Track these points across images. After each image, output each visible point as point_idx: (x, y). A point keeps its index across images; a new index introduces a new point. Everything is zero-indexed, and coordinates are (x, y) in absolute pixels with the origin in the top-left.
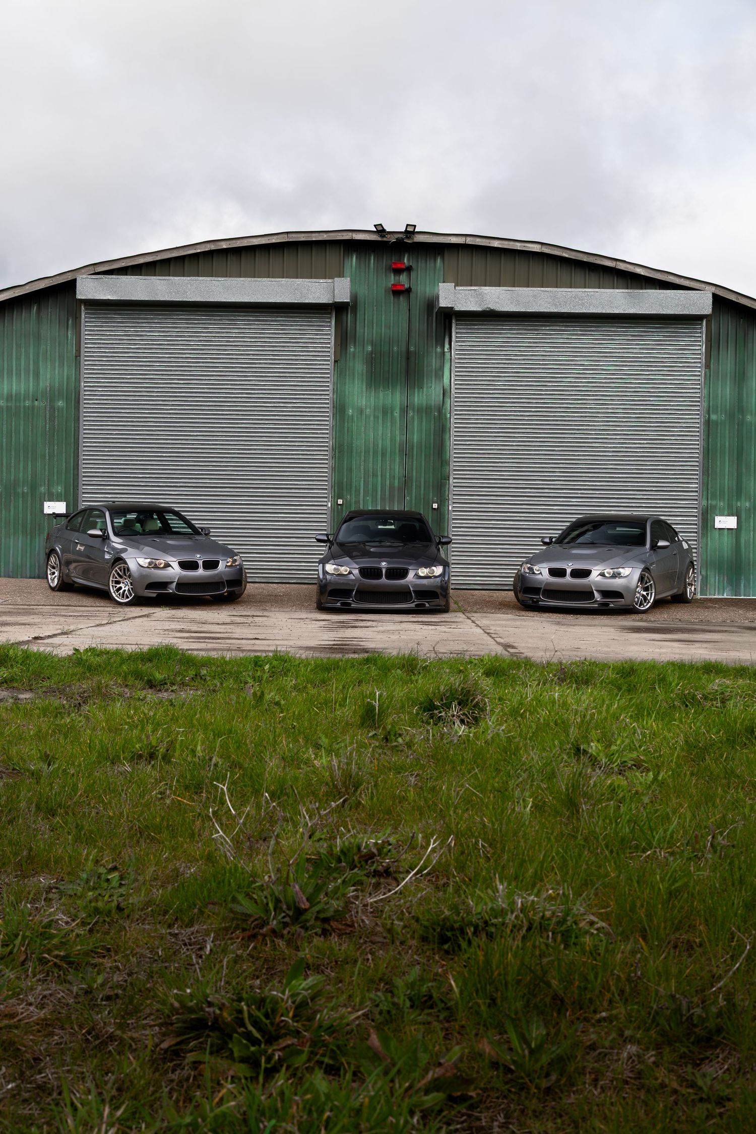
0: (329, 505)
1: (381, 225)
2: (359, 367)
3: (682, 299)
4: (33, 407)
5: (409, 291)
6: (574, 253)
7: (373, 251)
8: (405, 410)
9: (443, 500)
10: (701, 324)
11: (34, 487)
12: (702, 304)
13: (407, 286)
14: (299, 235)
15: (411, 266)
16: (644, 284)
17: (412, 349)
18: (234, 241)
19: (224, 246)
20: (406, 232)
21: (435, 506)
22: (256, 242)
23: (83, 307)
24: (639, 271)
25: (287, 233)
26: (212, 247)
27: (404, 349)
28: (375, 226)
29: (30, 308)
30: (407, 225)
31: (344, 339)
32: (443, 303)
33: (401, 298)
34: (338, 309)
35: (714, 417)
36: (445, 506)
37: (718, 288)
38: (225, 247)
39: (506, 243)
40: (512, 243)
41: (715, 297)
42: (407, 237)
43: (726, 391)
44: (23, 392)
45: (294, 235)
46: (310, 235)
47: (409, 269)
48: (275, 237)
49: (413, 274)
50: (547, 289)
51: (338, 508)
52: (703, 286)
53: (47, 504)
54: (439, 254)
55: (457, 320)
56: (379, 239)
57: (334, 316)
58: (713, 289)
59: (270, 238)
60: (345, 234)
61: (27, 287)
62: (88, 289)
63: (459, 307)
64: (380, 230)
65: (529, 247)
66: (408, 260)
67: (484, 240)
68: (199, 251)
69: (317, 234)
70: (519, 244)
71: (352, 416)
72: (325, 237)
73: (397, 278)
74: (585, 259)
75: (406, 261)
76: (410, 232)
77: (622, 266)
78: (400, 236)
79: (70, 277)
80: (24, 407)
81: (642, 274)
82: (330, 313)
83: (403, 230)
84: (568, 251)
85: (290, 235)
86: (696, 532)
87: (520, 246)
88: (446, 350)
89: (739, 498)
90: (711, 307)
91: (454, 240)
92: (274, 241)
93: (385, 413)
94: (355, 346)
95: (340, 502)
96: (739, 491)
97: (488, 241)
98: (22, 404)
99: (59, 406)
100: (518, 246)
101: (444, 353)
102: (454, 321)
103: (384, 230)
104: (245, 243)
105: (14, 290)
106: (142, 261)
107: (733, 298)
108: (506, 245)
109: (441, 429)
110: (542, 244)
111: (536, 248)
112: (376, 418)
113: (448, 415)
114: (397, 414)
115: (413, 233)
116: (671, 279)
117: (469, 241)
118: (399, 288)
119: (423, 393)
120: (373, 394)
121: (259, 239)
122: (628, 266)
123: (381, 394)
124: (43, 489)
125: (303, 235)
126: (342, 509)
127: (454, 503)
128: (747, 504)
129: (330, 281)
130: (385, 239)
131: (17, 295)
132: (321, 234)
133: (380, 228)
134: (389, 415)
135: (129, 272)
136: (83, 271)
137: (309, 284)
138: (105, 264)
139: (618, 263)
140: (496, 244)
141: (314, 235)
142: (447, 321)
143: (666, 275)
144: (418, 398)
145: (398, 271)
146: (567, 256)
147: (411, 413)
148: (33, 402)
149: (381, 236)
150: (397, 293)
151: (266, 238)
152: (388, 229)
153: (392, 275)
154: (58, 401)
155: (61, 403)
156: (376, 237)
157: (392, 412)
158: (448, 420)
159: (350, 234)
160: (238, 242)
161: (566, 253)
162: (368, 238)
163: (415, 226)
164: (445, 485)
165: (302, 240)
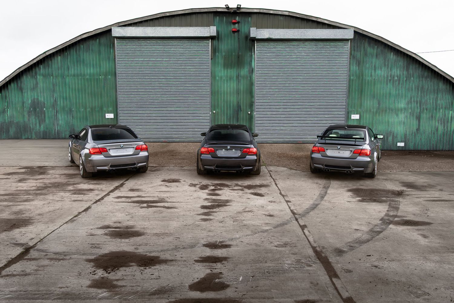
0: (210, 113)
1: (227, 5)
2: (220, 60)
3: (342, 32)
4: (99, 78)
5: (238, 31)
6: (301, 15)
7: (225, 15)
8: (238, 77)
9: (252, 111)
10: (348, 42)
11: (102, 108)
12: (350, 35)
13: (238, 29)
14: (196, 10)
15: (239, 21)
16: (328, 27)
17: (240, 53)
18: (172, 13)
20: (237, 8)
21: (249, 113)
22: (180, 13)
23: (115, 39)
24: (326, 22)
26: (163, 15)
27: (237, 54)
28: (225, 5)
29: (96, 40)
30: (238, 5)
31: (215, 51)
32: (252, 35)
33: (236, 33)
34: (212, 38)
35: (352, 78)
36: (253, 113)
37: (355, 28)
38: (168, 15)
39: (275, 11)
40: (277, 12)
41: (355, 32)
42: (238, 10)
43: (357, 68)
44: (95, 73)
45: (194, 10)
46: (200, 9)
47: (238, 23)
48: (187, 11)
49: (240, 24)
50: (291, 29)
51: (213, 114)
52: (350, 27)
53: (106, 115)
54: (250, 16)
55: (257, 42)
56: (227, 11)
57: (210, 40)
59: (185, 11)
60: (214, 9)
61: (94, 32)
62: (117, 32)
63: (259, 37)
64: (228, 8)
65: (284, 13)
66: (238, 19)
67: (267, 11)
68: (158, 17)
69: (203, 9)
70: (280, 12)
71: (218, 80)
72: (206, 10)
73: (234, 26)
74: (305, 17)
76: (239, 8)
77: (319, 20)
78: (235, 9)
79: (109, 28)
81: (327, 23)
82: (209, 40)
83: (236, 7)
84: (299, 15)
85: (193, 10)
86: (345, 121)
89: (360, 108)
90: (353, 35)
91: (255, 11)
92: (187, 12)
93: (230, 79)
94: (218, 53)
95: (214, 112)
96: (360, 105)
97: (268, 11)
98: (95, 78)
100: (280, 13)
101: (252, 55)
102: (255, 42)
104: (176, 13)
105: (89, 33)
106: (136, 21)
107: (361, 32)
108: (275, 12)
109: (251, 84)
110: (289, 12)
111: (287, 14)
112: (227, 81)
113: (254, 79)
114: (235, 78)
115: (240, 8)
116: (338, 25)
117: (261, 11)
118: (235, 30)
119: (244, 70)
120: (226, 71)
121: (181, 12)
122: (321, 20)
123: (229, 71)
124: (105, 109)
125: (198, 10)
126: (215, 114)
127: (256, 112)
128: (363, 110)
129: (209, 27)
130: (229, 11)
131: (90, 35)
132: (205, 9)
133: (227, 6)
134: (232, 80)
136: (114, 25)
137: (201, 29)
138: (122, 23)
139: (318, 19)
140: (271, 12)
141: (202, 9)
142: (253, 43)
143: (336, 23)
144: (242, 73)
145: (234, 23)
146: (298, 16)
147: (240, 78)
148: (99, 77)
149: (228, 10)
150: (234, 32)
151: (184, 11)
152: (230, 7)
153: (232, 25)
154: (109, 76)
155: (109, 77)
156: (226, 10)
157: (233, 78)
158: (254, 80)
159: (216, 9)
160: (173, 13)
161: (298, 15)
162: (223, 11)
163: (241, 5)
164: (253, 105)
165: (198, 11)
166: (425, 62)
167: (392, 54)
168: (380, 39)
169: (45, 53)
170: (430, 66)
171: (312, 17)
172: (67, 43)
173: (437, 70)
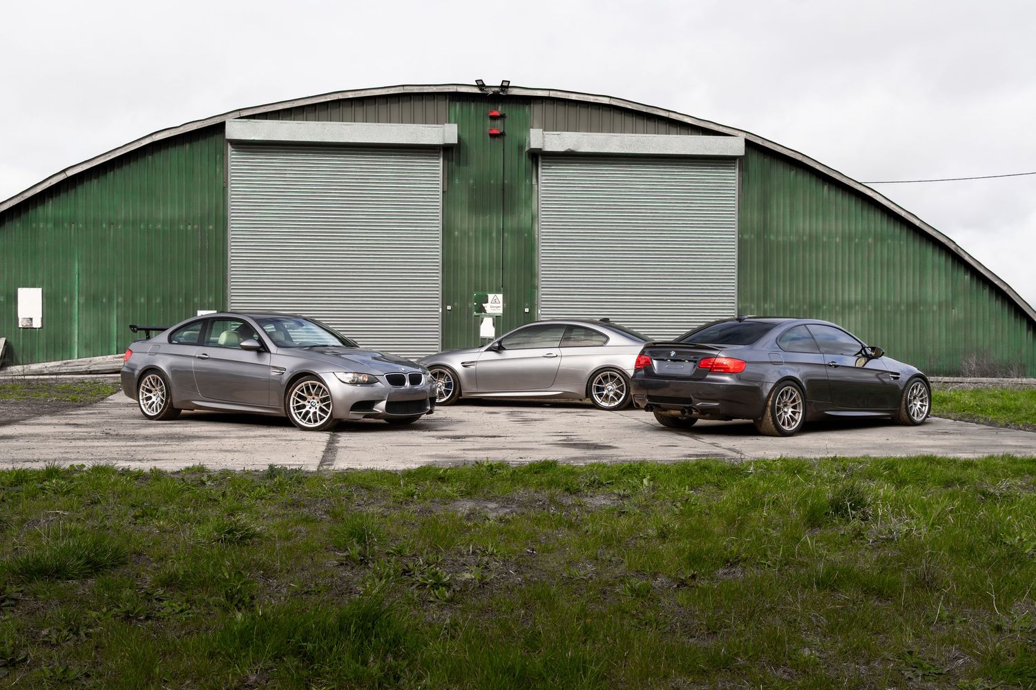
0: (441, 311)
1: (481, 80)
2: (462, 197)
4: (186, 230)
5: (502, 135)
6: (636, 105)
7: (473, 101)
8: (501, 232)
9: (533, 307)
10: (735, 163)
11: (188, 298)
12: (735, 147)
13: (502, 131)
14: (413, 88)
15: (504, 114)
16: (690, 131)
17: (506, 182)
18: (359, 92)
19: (350, 95)
20: (502, 86)
21: (527, 310)
22: (378, 93)
23: (230, 145)
24: (686, 120)
25: (403, 86)
26: (340, 96)
27: (500, 182)
28: (476, 81)
29: (183, 146)
30: (503, 81)
31: (449, 176)
32: (533, 145)
33: (497, 139)
34: (446, 150)
35: (746, 237)
36: (534, 310)
37: (748, 134)
38: (351, 97)
39: (581, 96)
40: (586, 96)
41: (747, 141)
42: (502, 91)
43: (755, 217)
44: (177, 217)
45: (408, 88)
46: (422, 87)
47: (502, 117)
48: (393, 89)
49: (507, 121)
50: (615, 134)
51: (447, 313)
52: (736, 132)
53: (200, 313)
54: (527, 104)
55: (543, 159)
56: (480, 92)
57: (442, 153)
58: (744, 135)
59: (390, 89)
60: (451, 87)
61: (181, 128)
62: (236, 130)
63: (548, 149)
64: (481, 85)
65: (600, 100)
66: (502, 108)
67: (564, 94)
68: (329, 100)
69: (427, 87)
71: (458, 237)
72: (434, 89)
73: (493, 123)
74: (644, 110)
75: (499, 110)
76: (505, 86)
77: (673, 116)
78: (497, 89)
79: (218, 121)
80: (179, 230)
81: (690, 122)
82: (439, 153)
83: (500, 85)
84: (631, 104)
85: (405, 88)
87: (593, 99)
88: (533, 183)
89: (765, 301)
90: (744, 149)
91: (540, 93)
92: (392, 92)
93: (484, 234)
94: (459, 179)
95: (449, 308)
96: (766, 296)
97: (567, 94)
98: (176, 228)
99: (209, 230)
100: (591, 99)
101: (531, 185)
102: (540, 159)
103: (484, 85)
104: (368, 94)
105: (170, 130)
106: (281, 107)
107: (759, 142)
109: (531, 248)
110: (611, 97)
111: (606, 101)
112: (476, 239)
113: (537, 236)
114: (494, 235)
115: (508, 87)
116: (712, 127)
117: (552, 94)
118: (495, 132)
119: (515, 218)
120: (474, 218)
121: (380, 90)
122: (678, 116)
123: (481, 218)
124: (196, 300)
125: (416, 88)
126: (451, 313)
127: (542, 308)
128: (772, 306)
129: (441, 126)
130: (484, 92)
131: (172, 135)
132: (431, 87)
133: (480, 83)
134: (489, 237)
135: (268, 116)
136: (230, 115)
137: (423, 129)
138: (247, 110)
139: (670, 113)
140: (574, 97)
141: (425, 87)
142: (534, 160)
143: (708, 123)
144: (511, 222)
145: (494, 118)
146: (630, 107)
147: (506, 235)
148: (186, 226)
149: (481, 90)
150: (493, 136)
151: (386, 90)
152: (487, 84)
153: (489, 121)
154: (209, 225)
155: (211, 227)
156: (476, 90)
157: (491, 234)
158: (537, 240)
159: (455, 87)
160: (362, 92)
161: (629, 105)
162: (470, 91)
163: (509, 82)
164: (535, 293)
165: (416, 91)
166: (892, 207)
167: (826, 188)
168: (799, 158)
169: (64, 171)
170: (903, 214)
171: (658, 110)
172: (118, 151)
173: (917, 223)
